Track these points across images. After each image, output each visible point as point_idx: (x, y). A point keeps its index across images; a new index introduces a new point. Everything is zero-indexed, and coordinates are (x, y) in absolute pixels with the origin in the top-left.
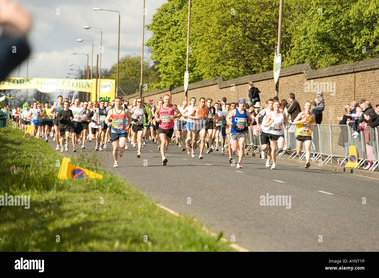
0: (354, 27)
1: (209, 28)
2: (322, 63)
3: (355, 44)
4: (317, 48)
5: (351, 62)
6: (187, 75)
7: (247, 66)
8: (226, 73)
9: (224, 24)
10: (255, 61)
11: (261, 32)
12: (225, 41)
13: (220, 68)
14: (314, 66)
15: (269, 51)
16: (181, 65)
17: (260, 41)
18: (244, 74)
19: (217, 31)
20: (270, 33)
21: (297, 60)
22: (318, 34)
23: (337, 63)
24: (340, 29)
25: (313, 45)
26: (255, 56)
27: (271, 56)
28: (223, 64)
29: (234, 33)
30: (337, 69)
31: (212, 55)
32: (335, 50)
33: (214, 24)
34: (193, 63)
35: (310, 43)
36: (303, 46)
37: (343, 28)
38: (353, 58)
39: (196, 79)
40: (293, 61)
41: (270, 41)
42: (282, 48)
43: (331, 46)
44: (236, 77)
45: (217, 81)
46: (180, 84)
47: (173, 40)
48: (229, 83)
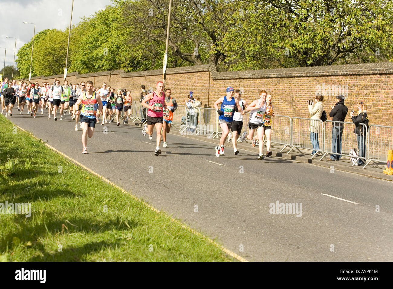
0: (95, 59)
1: (40, 56)
2: (83, 72)
3: (95, 66)
4: (81, 66)
5: (94, 72)
6: (30, 74)
7: (54, 72)
8: (46, 74)
9: (45, 55)
10: (57, 70)
11: (60, 59)
12: (46, 61)
13: (43, 72)
14: (79, 73)
15: (63, 66)
16: (28, 70)
17: (59, 62)
18: (53, 74)
19: (43, 57)
20: (63, 59)
21: (73, 71)
22: (82, 61)
23: (88, 73)
24: (90, 59)
25: (79, 65)
26: (57, 68)
27: (63, 68)
28: (45, 70)
29: (49, 58)
30: (88, 75)
31: (40, 67)
32: (87, 67)
33: (42, 55)
34: (33, 69)
35: (78, 64)
36: (76, 65)
37: (91, 59)
38: (94, 71)
39: (34, 76)
40: (71, 71)
41: (63, 63)
42: (67, 65)
43: (86, 66)
44: (49, 76)
45: (42, 77)
46: (28, 77)
47: (26, 60)
48: (46, 78)
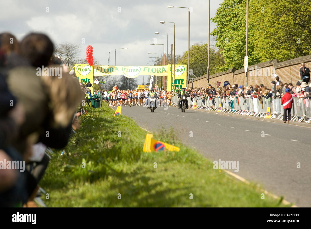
1: (265, 19)
6: (246, 59)
7: (298, 49)
8: (280, 56)
9: (277, 15)
10: (305, 44)
12: (278, 29)
13: (275, 52)
16: (241, 50)
17: (309, 27)
18: (296, 55)
19: (271, 21)
26: (305, 40)
28: (277, 48)
29: (286, 21)
31: (267, 41)
33: (269, 15)
34: (252, 48)
39: (255, 61)
44: (289, 59)
45: (272, 63)
46: (241, 66)
47: (234, 30)
48: (282, 64)
